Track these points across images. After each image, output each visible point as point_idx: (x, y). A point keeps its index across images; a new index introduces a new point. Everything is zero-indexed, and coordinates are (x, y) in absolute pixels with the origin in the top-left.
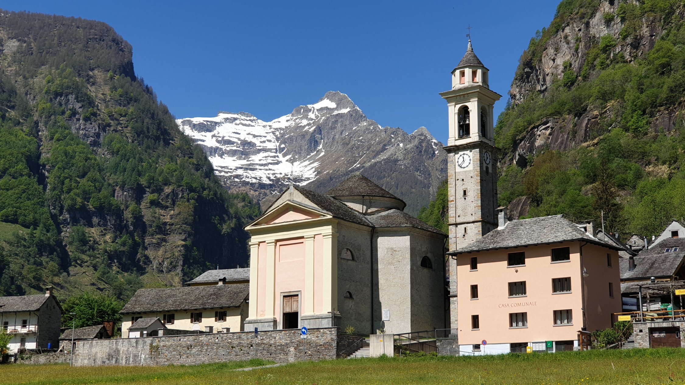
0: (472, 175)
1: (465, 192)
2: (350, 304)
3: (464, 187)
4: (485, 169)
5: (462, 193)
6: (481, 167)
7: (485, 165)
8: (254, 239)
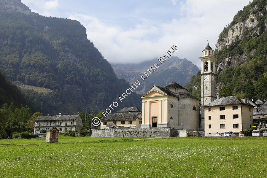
0: (208, 82)
1: (206, 87)
2: (172, 120)
3: (206, 86)
4: (212, 81)
5: (205, 88)
6: (211, 80)
7: (212, 80)
8: (143, 101)
